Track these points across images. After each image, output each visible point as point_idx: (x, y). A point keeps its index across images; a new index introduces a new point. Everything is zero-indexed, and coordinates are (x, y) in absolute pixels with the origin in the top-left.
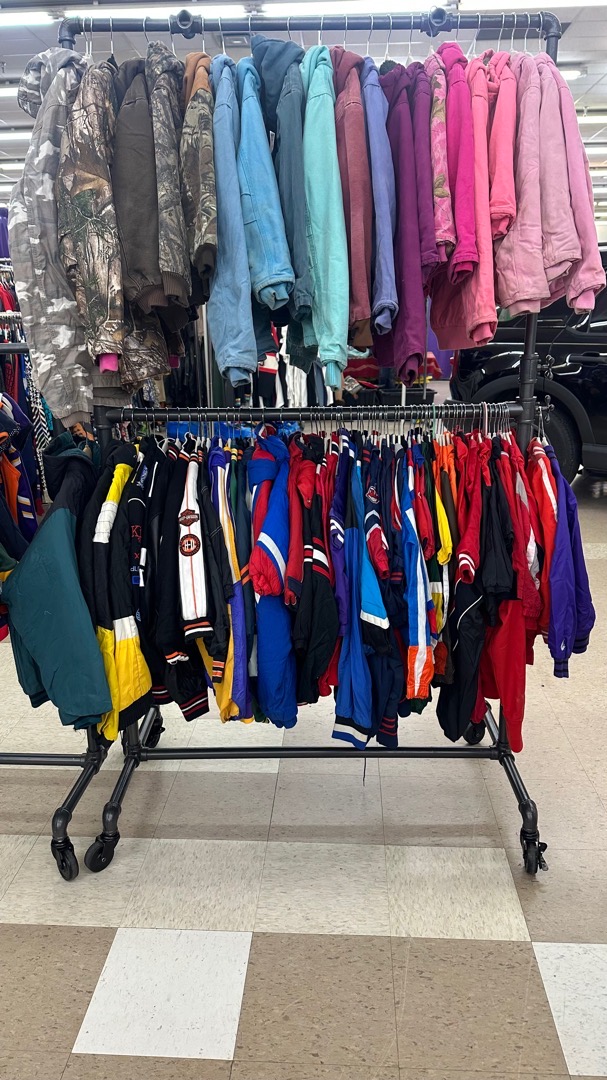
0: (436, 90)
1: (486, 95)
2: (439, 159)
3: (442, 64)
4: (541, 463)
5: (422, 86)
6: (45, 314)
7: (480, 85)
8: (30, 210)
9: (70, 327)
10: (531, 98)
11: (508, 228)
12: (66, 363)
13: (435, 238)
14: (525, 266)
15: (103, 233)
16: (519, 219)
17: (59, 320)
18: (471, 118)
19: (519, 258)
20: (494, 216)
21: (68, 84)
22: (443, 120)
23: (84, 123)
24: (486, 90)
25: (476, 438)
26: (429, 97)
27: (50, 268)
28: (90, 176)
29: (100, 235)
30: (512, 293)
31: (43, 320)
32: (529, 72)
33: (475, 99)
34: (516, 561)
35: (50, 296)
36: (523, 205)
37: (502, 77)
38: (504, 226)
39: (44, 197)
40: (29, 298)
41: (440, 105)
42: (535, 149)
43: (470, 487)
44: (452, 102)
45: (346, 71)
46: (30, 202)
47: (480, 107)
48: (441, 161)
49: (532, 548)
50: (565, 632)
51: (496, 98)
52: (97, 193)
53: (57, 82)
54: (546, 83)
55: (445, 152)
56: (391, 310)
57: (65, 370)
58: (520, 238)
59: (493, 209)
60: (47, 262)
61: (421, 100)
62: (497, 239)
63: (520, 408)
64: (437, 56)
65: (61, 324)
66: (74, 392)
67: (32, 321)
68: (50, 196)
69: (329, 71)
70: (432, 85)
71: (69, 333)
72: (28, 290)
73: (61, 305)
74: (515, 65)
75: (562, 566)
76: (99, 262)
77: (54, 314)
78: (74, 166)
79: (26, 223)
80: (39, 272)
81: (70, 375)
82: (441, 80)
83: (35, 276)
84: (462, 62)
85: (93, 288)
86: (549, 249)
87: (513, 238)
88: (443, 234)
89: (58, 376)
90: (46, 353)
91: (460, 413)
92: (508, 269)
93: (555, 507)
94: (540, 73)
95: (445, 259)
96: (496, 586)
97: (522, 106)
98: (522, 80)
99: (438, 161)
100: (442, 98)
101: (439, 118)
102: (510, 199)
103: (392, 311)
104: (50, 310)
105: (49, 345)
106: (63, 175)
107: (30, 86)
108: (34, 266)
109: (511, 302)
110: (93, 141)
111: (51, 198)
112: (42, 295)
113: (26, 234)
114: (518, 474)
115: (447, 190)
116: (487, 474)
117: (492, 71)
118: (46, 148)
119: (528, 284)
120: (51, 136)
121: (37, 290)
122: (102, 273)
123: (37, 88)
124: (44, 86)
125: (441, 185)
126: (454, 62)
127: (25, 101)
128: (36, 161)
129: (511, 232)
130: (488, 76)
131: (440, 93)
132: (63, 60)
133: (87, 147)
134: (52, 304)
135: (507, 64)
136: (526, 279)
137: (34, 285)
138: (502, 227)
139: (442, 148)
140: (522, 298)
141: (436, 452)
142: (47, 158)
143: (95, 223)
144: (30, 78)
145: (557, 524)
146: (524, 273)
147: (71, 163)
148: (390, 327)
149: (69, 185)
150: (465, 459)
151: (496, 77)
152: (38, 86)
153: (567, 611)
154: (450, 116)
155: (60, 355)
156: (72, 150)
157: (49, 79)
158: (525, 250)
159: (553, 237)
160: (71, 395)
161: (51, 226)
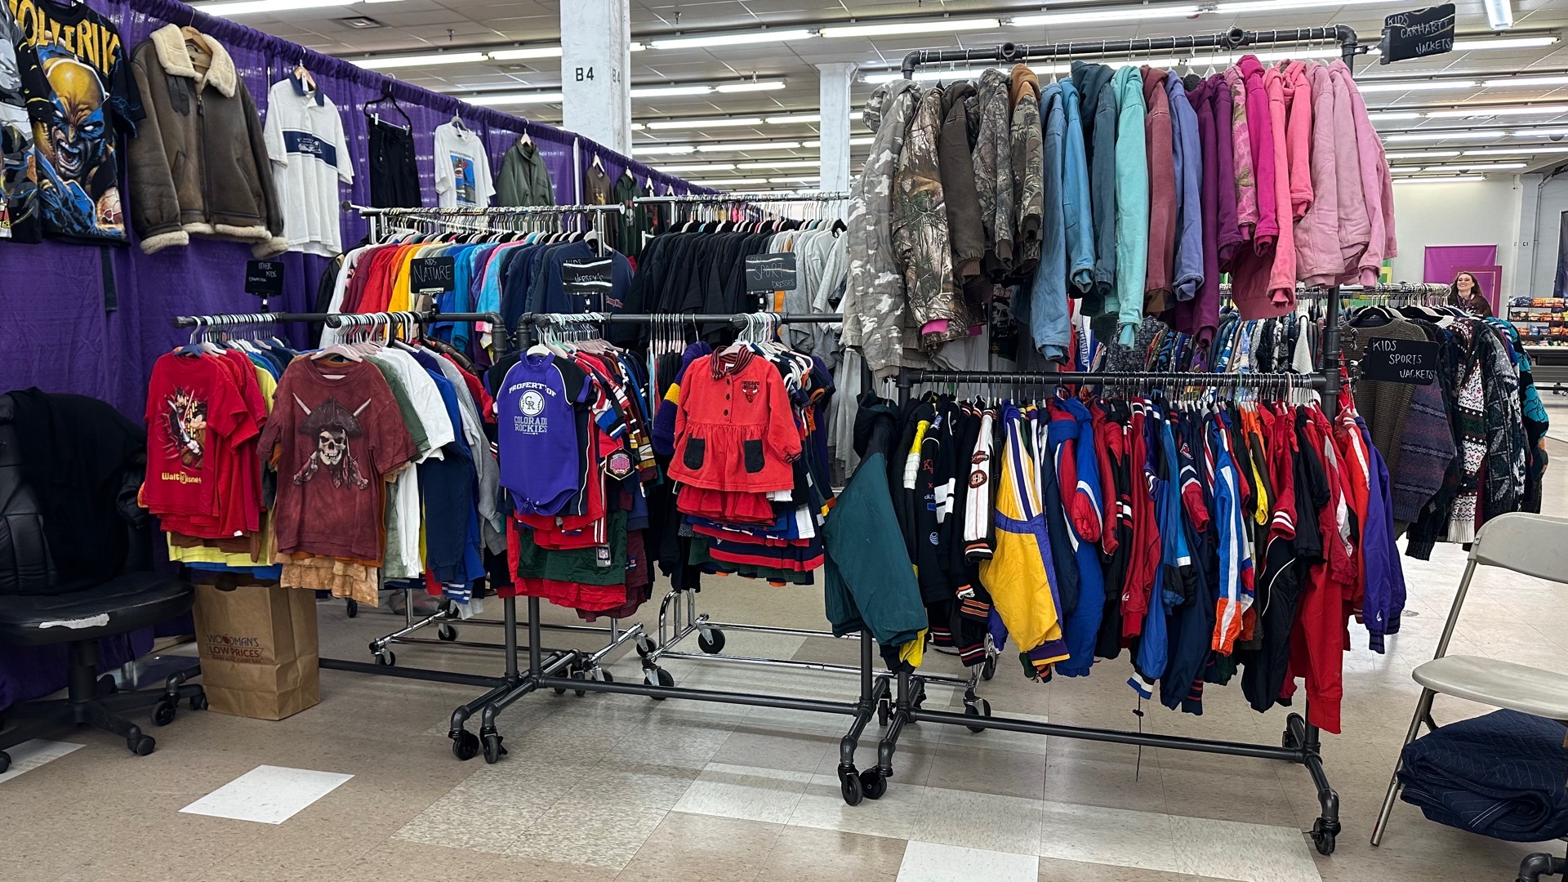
0: (1237, 98)
1: (1281, 98)
2: (1243, 155)
3: (1241, 75)
4: (1352, 432)
5: (1223, 95)
6: (873, 286)
7: (1277, 91)
8: (868, 204)
9: (891, 296)
10: (1324, 103)
11: (1306, 211)
12: (884, 325)
13: (1237, 219)
14: (1322, 245)
15: (937, 224)
16: (1316, 204)
17: (884, 290)
18: (1269, 117)
19: (1316, 238)
20: (1295, 201)
21: (905, 105)
22: (1245, 121)
23: (922, 140)
24: (1282, 95)
25: (1281, 407)
26: (1229, 104)
27: (880, 248)
28: (927, 180)
29: (934, 226)
30: (1309, 268)
31: (871, 290)
32: (1322, 80)
33: (1272, 103)
34: (1324, 524)
35: (878, 271)
36: (1320, 193)
37: (1297, 83)
38: (1302, 209)
39: (881, 193)
40: (862, 272)
41: (1241, 110)
42: (1330, 145)
43: (1280, 451)
44: (1251, 107)
45: (1153, 84)
46: (868, 198)
47: (1277, 110)
48: (1246, 156)
49: (1342, 510)
50: (1381, 604)
51: (1292, 100)
52: (933, 193)
53: (897, 105)
54: (1338, 90)
55: (1249, 148)
56: (1197, 281)
57: (883, 331)
58: (1317, 220)
59: (1294, 195)
60: (879, 244)
61: (1223, 106)
62: (1297, 219)
63: (1324, 379)
64: (1237, 68)
65: (884, 293)
66: (888, 349)
67: (863, 290)
68: (886, 192)
69: (1140, 85)
70: (1231, 93)
71: (890, 301)
72: (862, 267)
73: (887, 277)
74: (1310, 73)
75: (1376, 537)
76: (933, 247)
77: (880, 285)
78: (913, 173)
79: (865, 215)
80: (871, 252)
81: (888, 334)
82: (1241, 88)
83: (869, 255)
84: (1260, 72)
85: (926, 267)
86: (1343, 232)
87: (1309, 220)
88: (1245, 217)
89: (878, 336)
90: (870, 317)
91: (1266, 382)
92: (1305, 246)
93: (1367, 474)
94: (1333, 81)
95: (1247, 237)
96: (1307, 549)
97: (1316, 108)
98: (1316, 86)
99: (1242, 157)
100: (1242, 103)
101: (1241, 121)
102: (1307, 186)
103: (1198, 283)
104: (877, 282)
105: (873, 310)
106: (903, 180)
107: (873, 109)
108: (868, 248)
109: (1307, 276)
110: (929, 153)
111: (887, 193)
112: (872, 271)
113: (864, 223)
114: (1327, 437)
115: (1251, 180)
116: (1294, 439)
117: (1288, 79)
118: (886, 156)
119: (1324, 261)
120: (890, 146)
121: (868, 266)
122: (936, 255)
123: (878, 110)
124: (885, 109)
125: (1246, 176)
126: (1252, 71)
127: (868, 119)
128: (877, 166)
129: (1308, 215)
130: (1284, 83)
131: (1240, 100)
132: (904, 87)
133: (924, 158)
134: (879, 277)
135: (1303, 71)
136: (1323, 256)
137: (867, 262)
138: (1303, 208)
139: (1245, 145)
140: (1320, 273)
141: (1243, 418)
142: (886, 162)
143: (930, 216)
144: (874, 102)
145: (1369, 492)
146: (1322, 251)
147: (910, 170)
148: (1193, 295)
149: (907, 188)
150: (1274, 425)
151: (1292, 84)
152: (879, 108)
153: (1383, 582)
154: (1250, 118)
155: (881, 319)
156: (910, 160)
157: (890, 103)
158: (1323, 232)
159: (1347, 223)
160: (887, 351)
161: (885, 215)
